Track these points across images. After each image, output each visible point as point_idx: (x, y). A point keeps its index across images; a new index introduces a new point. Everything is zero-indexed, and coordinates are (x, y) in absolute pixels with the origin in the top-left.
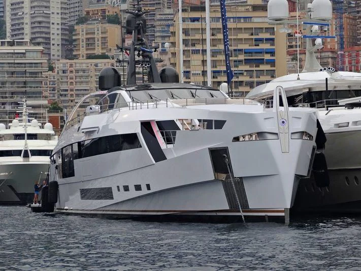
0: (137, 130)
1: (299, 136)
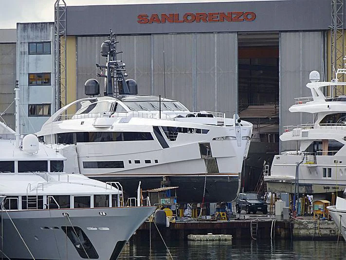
0: (151, 131)
1: (245, 138)
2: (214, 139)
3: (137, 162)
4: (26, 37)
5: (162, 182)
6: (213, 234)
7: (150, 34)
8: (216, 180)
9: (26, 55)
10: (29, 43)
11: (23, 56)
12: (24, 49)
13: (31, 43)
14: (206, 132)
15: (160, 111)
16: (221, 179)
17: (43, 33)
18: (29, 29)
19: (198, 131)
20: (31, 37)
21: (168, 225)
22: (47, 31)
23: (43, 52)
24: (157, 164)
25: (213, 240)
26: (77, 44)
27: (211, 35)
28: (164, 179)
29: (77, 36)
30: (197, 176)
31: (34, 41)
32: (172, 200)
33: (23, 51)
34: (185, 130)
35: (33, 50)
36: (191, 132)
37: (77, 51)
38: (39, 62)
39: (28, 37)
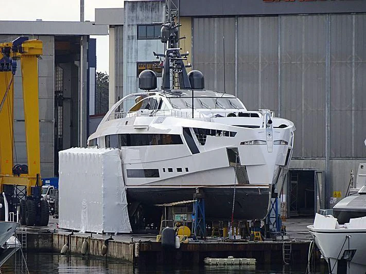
0: (180, 132)
1: (278, 142)
2: (243, 143)
3: (170, 170)
4: (134, 19)
5: (195, 195)
6: (234, 258)
7: (277, 15)
8: (248, 193)
9: (134, 40)
10: (138, 26)
11: (131, 41)
12: (132, 33)
13: (141, 25)
14: (233, 134)
15: (193, 108)
16: (253, 192)
17: (154, 13)
18: (138, 9)
19: (227, 134)
20: (140, 18)
21: (178, 245)
22: (158, 10)
23: (154, 36)
24: (187, 173)
25: (232, 265)
26: (193, 26)
27: (349, 16)
28: (197, 192)
29: (193, 17)
30: (229, 187)
31: (144, 23)
32: (189, 216)
33: (130, 35)
34: (213, 132)
35: (143, 33)
36: (219, 135)
37: (193, 35)
38: (149, 48)
39: (137, 18)
